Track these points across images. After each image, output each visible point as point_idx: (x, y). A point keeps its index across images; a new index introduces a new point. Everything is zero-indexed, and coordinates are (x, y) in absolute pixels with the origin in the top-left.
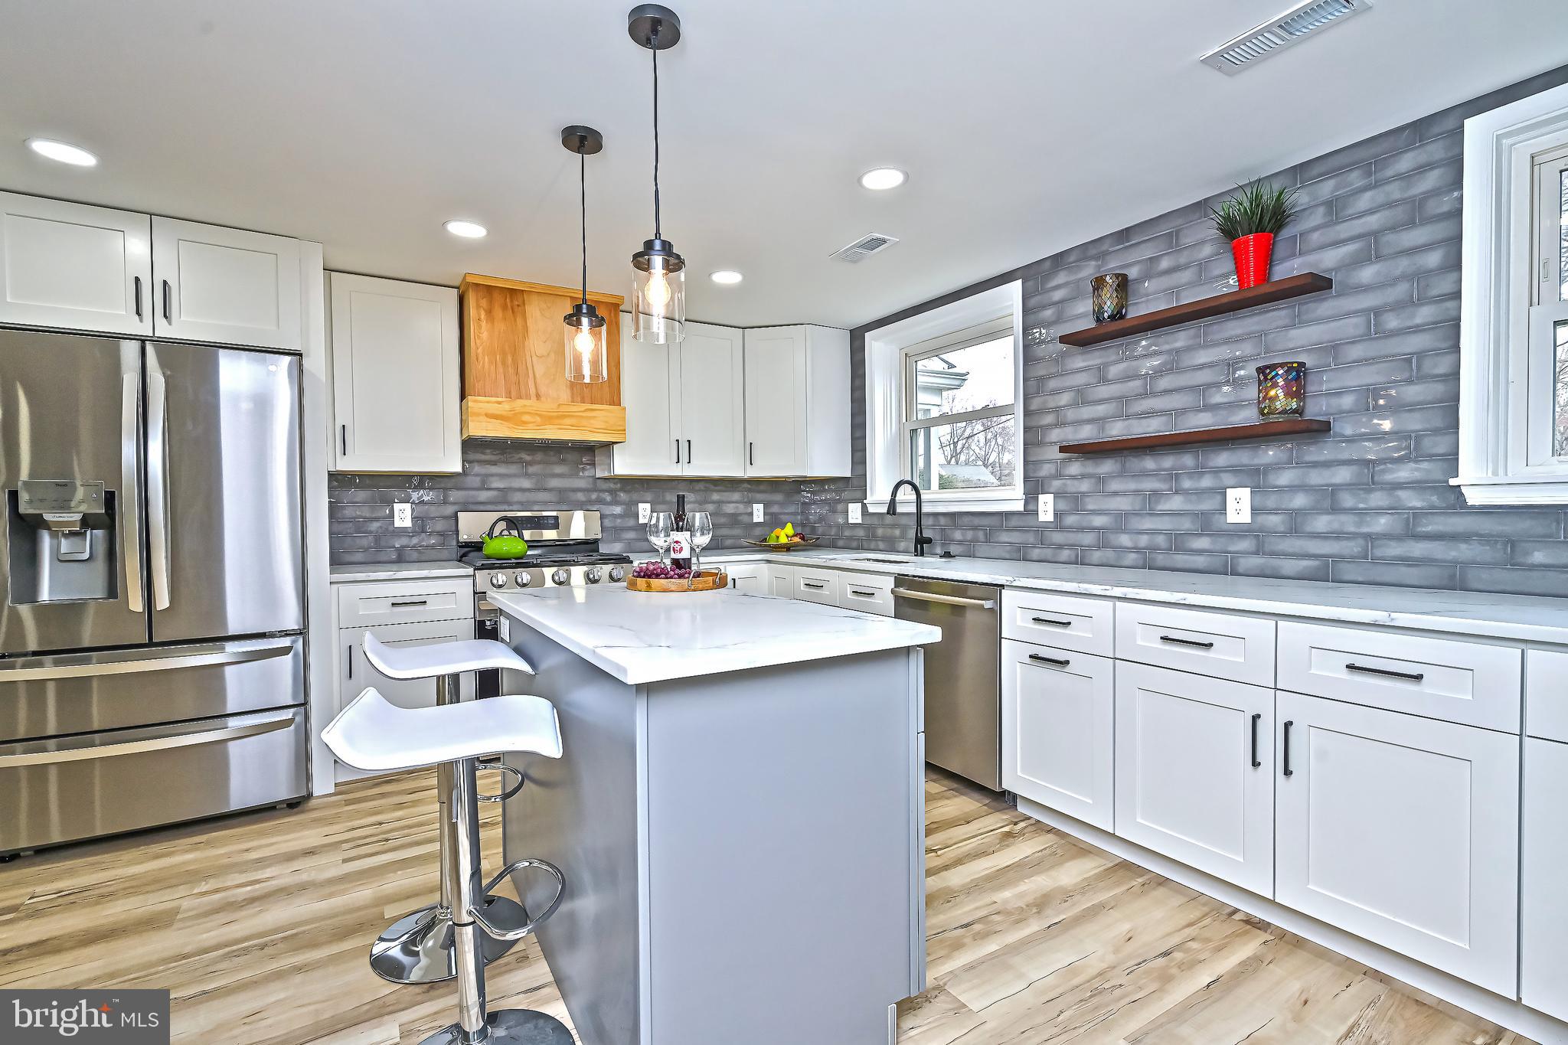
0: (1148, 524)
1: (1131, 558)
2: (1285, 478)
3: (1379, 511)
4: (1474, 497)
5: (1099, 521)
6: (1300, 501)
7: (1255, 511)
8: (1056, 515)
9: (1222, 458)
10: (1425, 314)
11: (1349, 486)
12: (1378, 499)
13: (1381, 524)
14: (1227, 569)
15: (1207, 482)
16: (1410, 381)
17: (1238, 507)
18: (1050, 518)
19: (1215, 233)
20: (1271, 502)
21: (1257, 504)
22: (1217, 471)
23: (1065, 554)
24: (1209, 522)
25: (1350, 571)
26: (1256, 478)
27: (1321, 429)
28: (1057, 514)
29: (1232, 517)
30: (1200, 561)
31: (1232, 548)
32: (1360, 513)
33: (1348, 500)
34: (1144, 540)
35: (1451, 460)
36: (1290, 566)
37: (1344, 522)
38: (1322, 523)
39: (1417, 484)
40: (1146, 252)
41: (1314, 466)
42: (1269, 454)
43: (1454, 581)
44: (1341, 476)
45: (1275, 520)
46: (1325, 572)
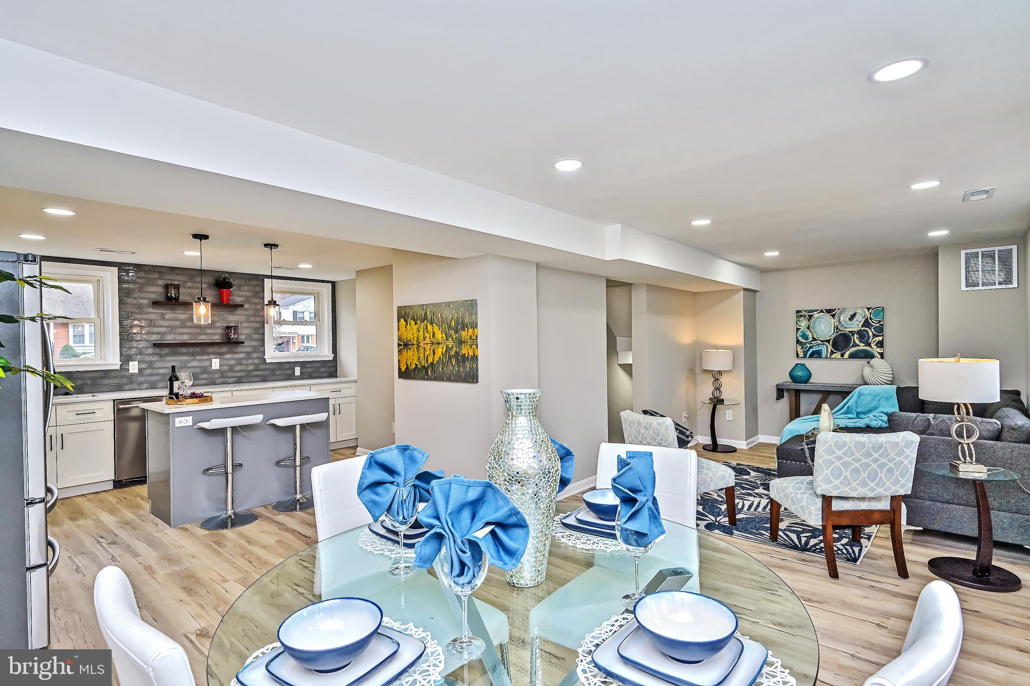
2: (229, 356)
3: (251, 364)
4: (268, 361)
6: (233, 362)
7: (220, 365)
8: (139, 369)
9: (210, 350)
10: (258, 319)
11: (244, 358)
12: (250, 361)
13: (251, 367)
14: (213, 383)
15: (205, 357)
16: (255, 334)
17: (215, 364)
18: (136, 371)
19: (210, 285)
20: (225, 362)
22: (208, 354)
23: (145, 386)
24: (206, 370)
25: (244, 380)
26: (220, 355)
27: (239, 343)
29: (214, 368)
30: (204, 382)
31: (214, 377)
32: (247, 365)
33: (244, 362)
35: (264, 352)
36: (231, 380)
37: (243, 367)
38: (238, 368)
39: (257, 358)
40: (181, 278)
41: (236, 353)
42: (224, 349)
43: (265, 379)
44: (242, 356)
45: (226, 368)
46: (239, 381)
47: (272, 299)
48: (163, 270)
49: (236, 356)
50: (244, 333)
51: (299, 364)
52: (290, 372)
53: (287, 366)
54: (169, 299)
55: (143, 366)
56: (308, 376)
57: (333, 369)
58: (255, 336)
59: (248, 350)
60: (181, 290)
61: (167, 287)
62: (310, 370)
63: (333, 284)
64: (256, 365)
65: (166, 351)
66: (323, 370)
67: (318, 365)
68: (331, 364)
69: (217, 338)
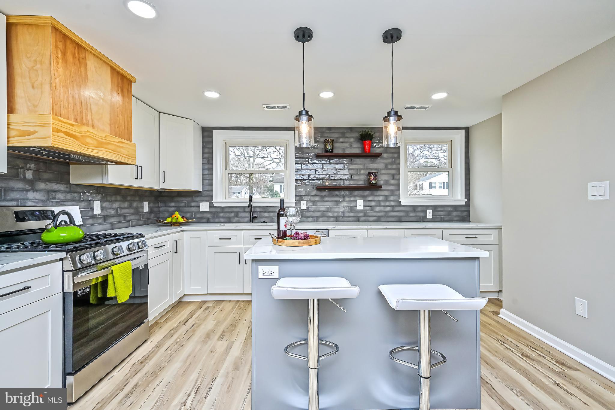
0: (337, 209)
1: (332, 219)
2: (370, 198)
3: (388, 206)
4: (403, 203)
5: (322, 209)
6: (373, 204)
7: (364, 206)
9: (356, 193)
10: (394, 166)
11: (383, 201)
12: (387, 204)
13: (388, 209)
14: (357, 220)
15: (352, 199)
16: (392, 179)
17: (360, 205)
18: (305, 208)
20: (367, 204)
21: (364, 205)
22: (355, 196)
23: (310, 219)
24: (352, 209)
25: (383, 219)
26: (364, 197)
27: (378, 187)
28: (308, 207)
29: (359, 208)
30: (351, 219)
31: (359, 215)
32: (384, 206)
33: (382, 204)
34: (336, 214)
35: (399, 196)
36: (371, 219)
37: (382, 209)
38: (377, 209)
39: (394, 201)
40: (336, 135)
41: (376, 196)
42: (367, 193)
43: (400, 220)
44: (381, 198)
45: (368, 208)
46: (378, 220)
47: (393, 108)
48: (324, 130)
49: (376, 198)
50: (383, 178)
51: (431, 208)
52: (422, 214)
53: (419, 209)
54: (326, 151)
55: (310, 204)
56: (439, 219)
57: (465, 214)
58: (392, 182)
59: (386, 193)
60: (336, 145)
61: (325, 142)
62: (442, 213)
63: (467, 130)
64: (393, 207)
65: (325, 193)
66: (455, 214)
67: (450, 209)
68: (463, 209)
69: (361, 183)
